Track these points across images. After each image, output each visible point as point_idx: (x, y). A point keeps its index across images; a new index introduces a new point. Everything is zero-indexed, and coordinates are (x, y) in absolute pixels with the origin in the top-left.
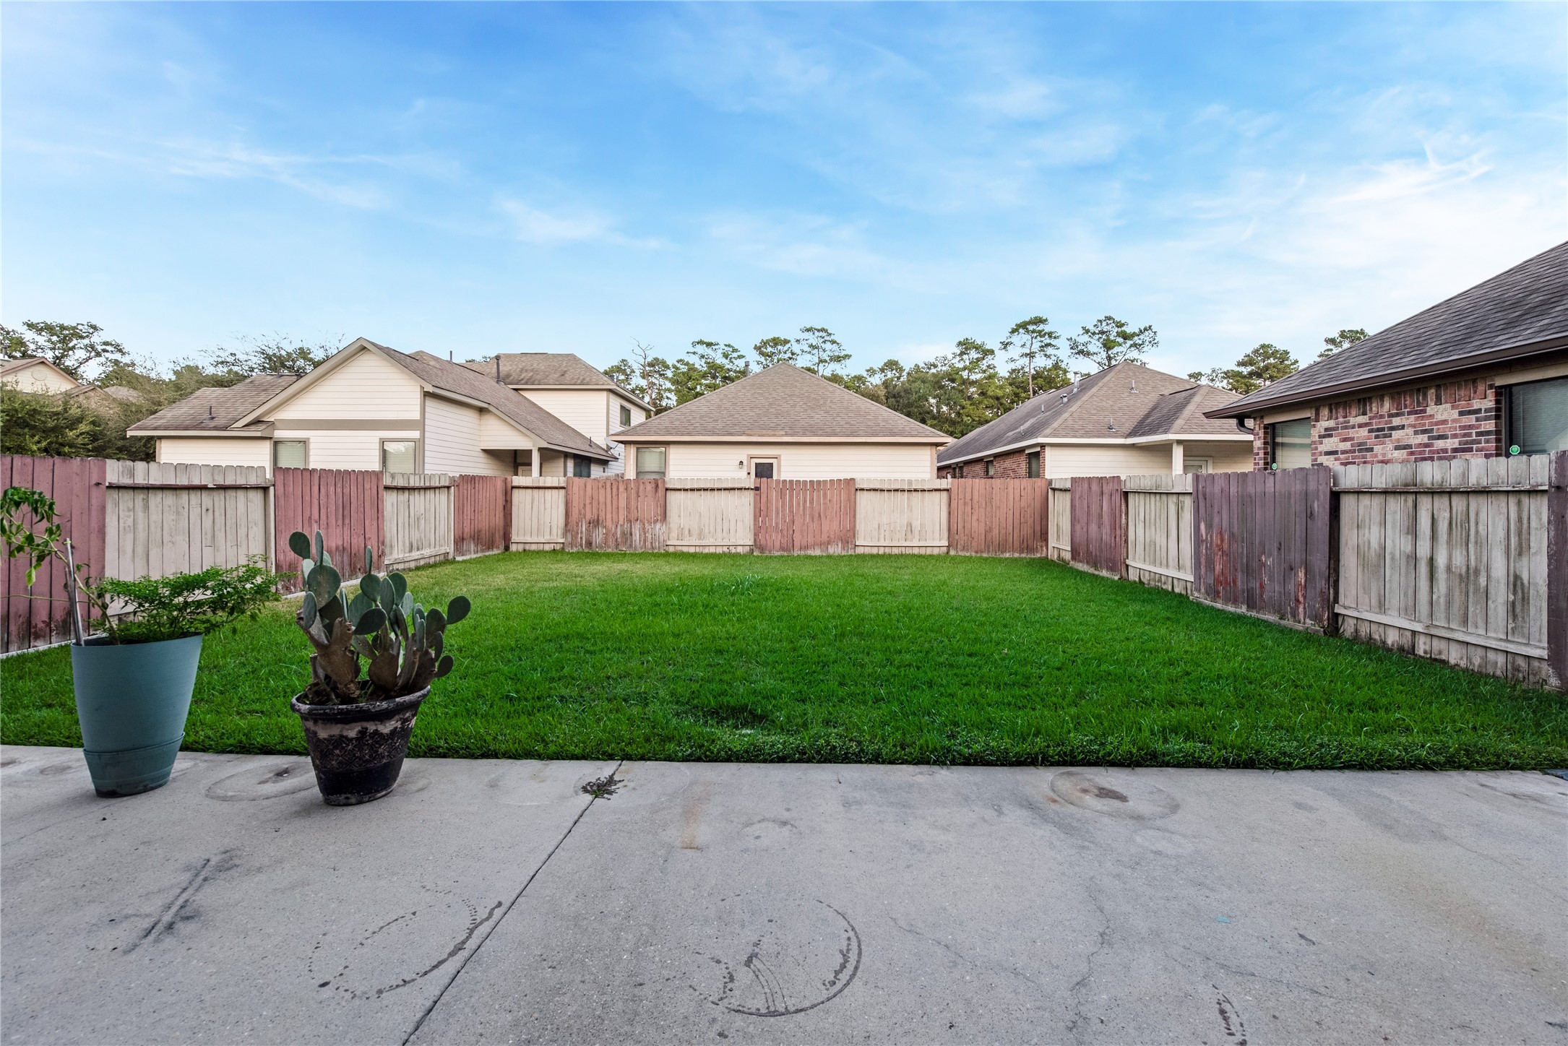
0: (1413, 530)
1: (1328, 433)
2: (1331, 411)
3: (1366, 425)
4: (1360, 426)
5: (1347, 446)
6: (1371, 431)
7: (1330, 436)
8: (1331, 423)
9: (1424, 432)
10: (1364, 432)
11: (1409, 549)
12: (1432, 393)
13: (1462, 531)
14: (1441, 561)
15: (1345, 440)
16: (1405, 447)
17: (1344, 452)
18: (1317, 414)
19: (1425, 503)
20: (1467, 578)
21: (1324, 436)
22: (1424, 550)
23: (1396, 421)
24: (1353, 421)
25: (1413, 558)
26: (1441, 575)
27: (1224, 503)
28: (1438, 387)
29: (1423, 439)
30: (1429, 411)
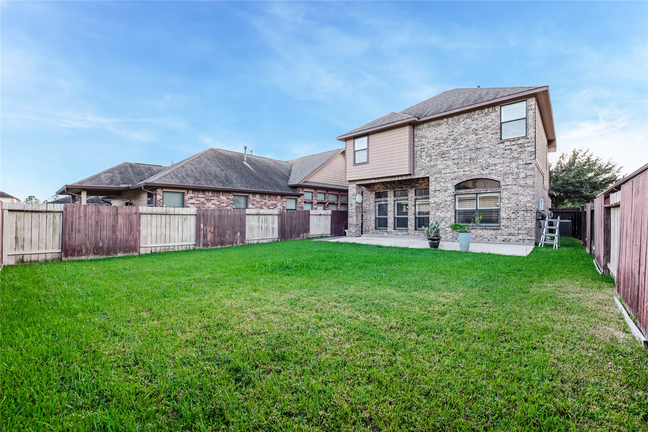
0: (259, 222)
1: (191, 198)
2: (193, 192)
3: (204, 197)
4: (202, 197)
5: (198, 202)
6: (205, 199)
7: (192, 199)
8: (193, 195)
9: (219, 201)
10: (203, 199)
11: (258, 225)
12: (221, 193)
13: (266, 221)
14: (263, 227)
15: (197, 201)
16: (215, 204)
17: (197, 204)
18: (188, 192)
19: (261, 216)
20: (267, 228)
21: (190, 199)
22: (260, 225)
23: (212, 198)
24: (200, 196)
25: (259, 226)
26: (263, 229)
27: (212, 218)
28: (223, 192)
29: (219, 203)
30: (220, 197)
